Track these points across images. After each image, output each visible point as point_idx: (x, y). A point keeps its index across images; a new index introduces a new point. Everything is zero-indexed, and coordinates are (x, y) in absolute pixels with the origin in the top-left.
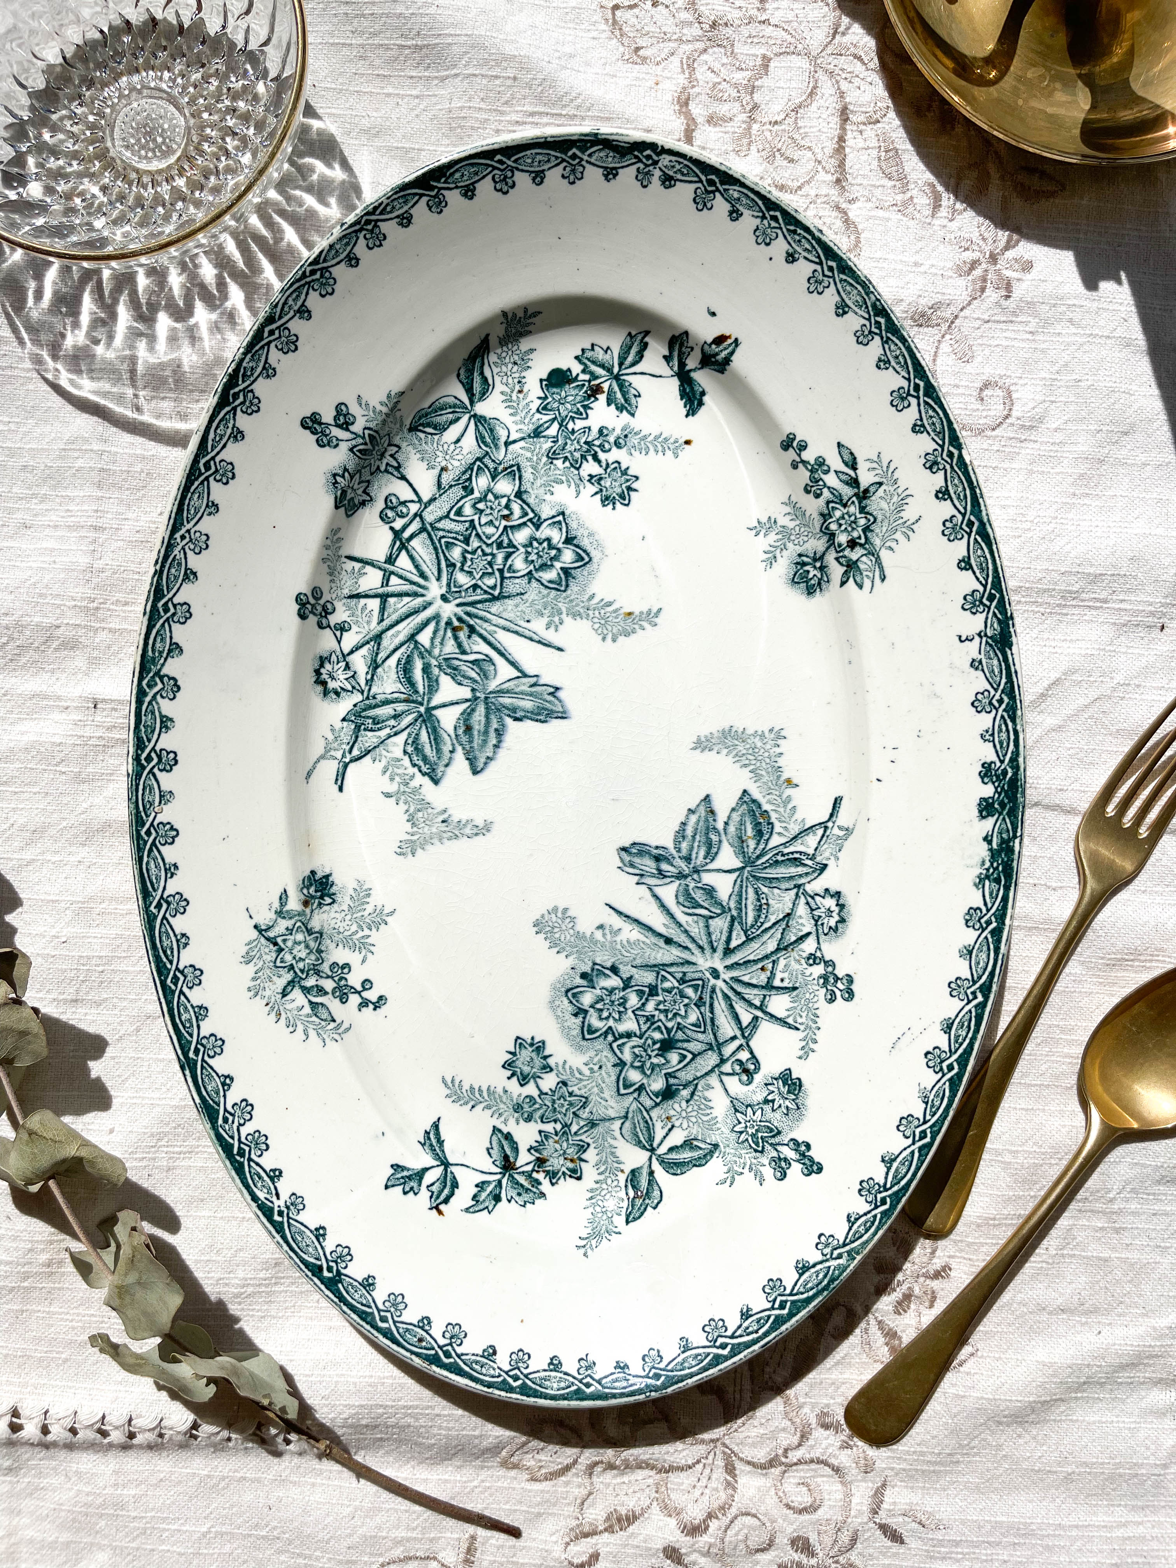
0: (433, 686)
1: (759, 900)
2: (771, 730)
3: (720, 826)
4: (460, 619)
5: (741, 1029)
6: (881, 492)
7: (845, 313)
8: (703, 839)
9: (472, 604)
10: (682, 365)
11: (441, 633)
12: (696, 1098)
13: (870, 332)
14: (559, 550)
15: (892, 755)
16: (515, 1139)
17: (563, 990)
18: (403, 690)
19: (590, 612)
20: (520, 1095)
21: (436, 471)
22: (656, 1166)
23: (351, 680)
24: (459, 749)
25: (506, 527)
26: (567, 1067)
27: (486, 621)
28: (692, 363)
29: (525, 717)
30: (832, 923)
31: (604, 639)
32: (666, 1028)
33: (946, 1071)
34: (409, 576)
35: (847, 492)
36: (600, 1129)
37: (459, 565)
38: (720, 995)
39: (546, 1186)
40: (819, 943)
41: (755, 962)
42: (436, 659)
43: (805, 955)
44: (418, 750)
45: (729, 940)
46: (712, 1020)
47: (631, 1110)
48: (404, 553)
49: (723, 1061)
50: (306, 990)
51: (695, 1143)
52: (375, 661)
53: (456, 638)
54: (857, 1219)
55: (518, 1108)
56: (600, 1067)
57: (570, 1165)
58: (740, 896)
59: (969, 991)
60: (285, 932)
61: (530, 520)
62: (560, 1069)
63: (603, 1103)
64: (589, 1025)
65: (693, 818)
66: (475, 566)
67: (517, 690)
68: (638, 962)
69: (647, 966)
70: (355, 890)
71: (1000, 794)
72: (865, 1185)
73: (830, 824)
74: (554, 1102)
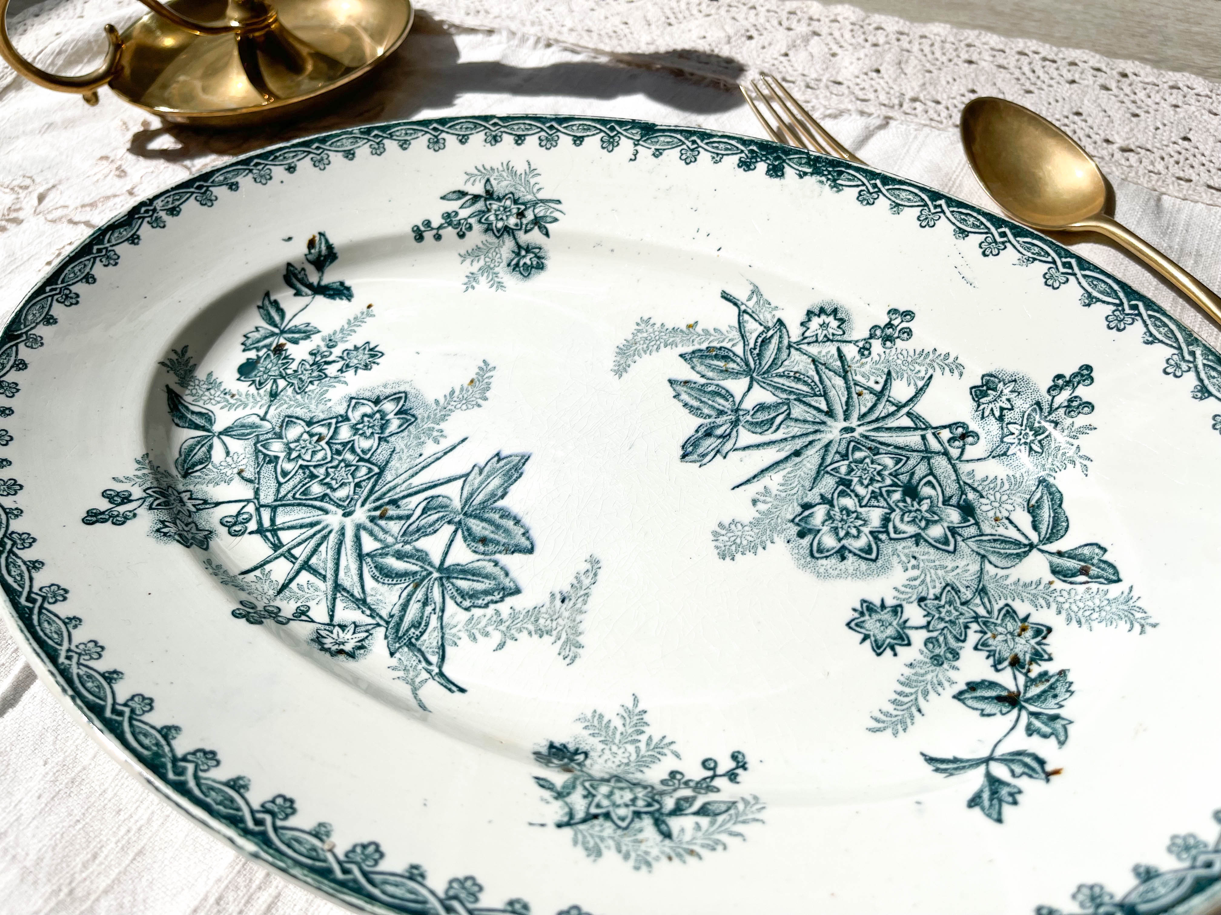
0: (421, 557)
1: (789, 377)
2: (638, 324)
3: (703, 381)
4: (376, 509)
5: (916, 429)
6: (494, 182)
7: (353, 154)
8: (709, 396)
9: (371, 492)
10: (310, 286)
11: (376, 529)
12: (980, 488)
13: (378, 143)
14: (378, 411)
15: (703, 233)
16: (977, 679)
17: (809, 559)
18: (404, 586)
19: (450, 407)
20: (922, 652)
21: (237, 478)
22: (1053, 547)
23: (358, 629)
24: (498, 557)
25: (328, 443)
26: (903, 589)
27: (395, 487)
28: (314, 278)
29: (505, 489)
30: (834, 324)
31: (479, 406)
32: (891, 486)
33: (1005, 239)
34: (303, 537)
35: (480, 205)
36: (991, 587)
37: (328, 491)
38: (872, 434)
39: (1052, 668)
40: (850, 342)
41: (849, 397)
42: (397, 543)
43: (858, 357)
44: (473, 595)
45: (819, 410)
46: (896, 447)
47: (975, 549)
48: (280, 533)
49: (946, 453)
50: (677, 811)
51: (1033, 502)
52: (357, 600)
53: (391, 518)
54: (1151, 335)
55: (937, 661)
56: (915, 558)
57: (1029, 633)
58: (778, 388)
59: (933, 211)
60: (587, 801)
61: (337, 423)
62: (902, 596)
63: (958, 571)
64: (861, 550)
65: (684, 397)
66: (339, 479)
67: (476, 486)
68: (808, 484)
69: (815, 479)
70: (586, 728)
71: (767, 159)
72: (1112, 325)
73: (743, 308)
74: (941, 619)
